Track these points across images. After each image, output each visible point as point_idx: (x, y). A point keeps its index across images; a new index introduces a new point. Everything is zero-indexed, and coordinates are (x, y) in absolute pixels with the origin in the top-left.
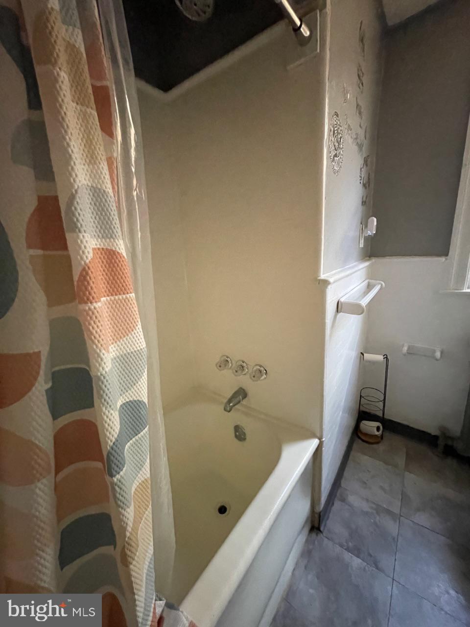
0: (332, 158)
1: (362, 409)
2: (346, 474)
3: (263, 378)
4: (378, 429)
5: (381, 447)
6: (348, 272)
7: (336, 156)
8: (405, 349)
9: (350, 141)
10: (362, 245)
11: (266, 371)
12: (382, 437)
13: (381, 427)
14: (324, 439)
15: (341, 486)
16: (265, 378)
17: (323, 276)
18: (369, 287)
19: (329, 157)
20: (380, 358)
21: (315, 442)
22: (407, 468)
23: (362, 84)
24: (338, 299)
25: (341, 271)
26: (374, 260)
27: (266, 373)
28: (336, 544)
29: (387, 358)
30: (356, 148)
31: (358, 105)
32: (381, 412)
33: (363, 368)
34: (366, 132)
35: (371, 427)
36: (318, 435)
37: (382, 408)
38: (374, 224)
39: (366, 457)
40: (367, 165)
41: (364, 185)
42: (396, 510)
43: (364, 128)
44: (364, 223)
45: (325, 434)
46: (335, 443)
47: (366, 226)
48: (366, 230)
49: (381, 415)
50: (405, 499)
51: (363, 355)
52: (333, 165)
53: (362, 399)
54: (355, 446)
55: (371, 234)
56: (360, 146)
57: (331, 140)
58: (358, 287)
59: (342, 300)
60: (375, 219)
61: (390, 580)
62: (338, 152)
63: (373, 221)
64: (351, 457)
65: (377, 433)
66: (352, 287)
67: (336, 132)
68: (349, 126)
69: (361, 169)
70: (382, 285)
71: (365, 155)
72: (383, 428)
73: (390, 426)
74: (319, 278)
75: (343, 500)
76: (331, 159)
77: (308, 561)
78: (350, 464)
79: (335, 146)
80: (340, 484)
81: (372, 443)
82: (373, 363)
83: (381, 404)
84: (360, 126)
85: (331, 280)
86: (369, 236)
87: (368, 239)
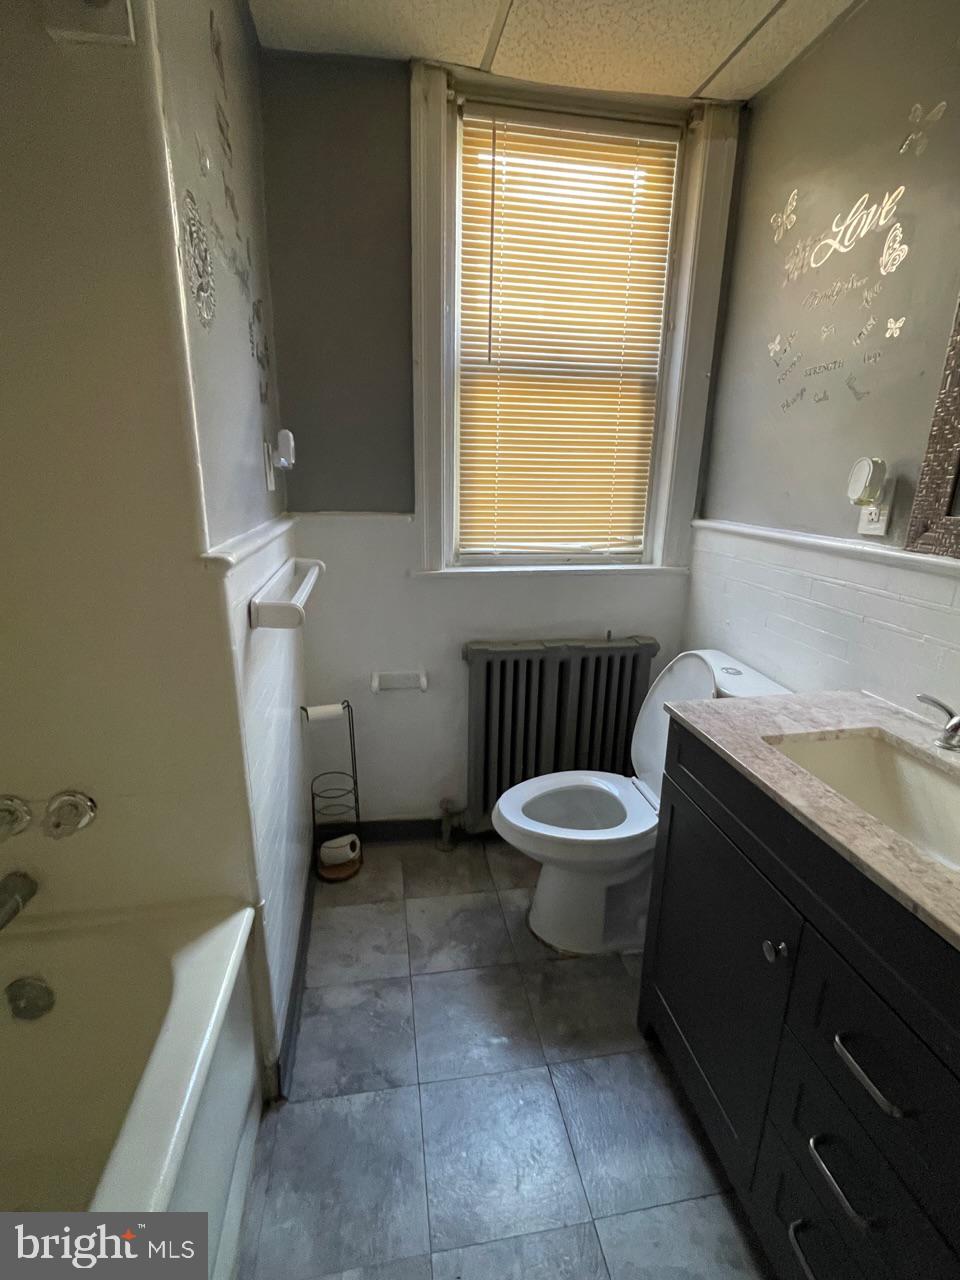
0: (195, 291)
1: (320, 819)
2: (311, 960)
3: (85, 821)
4: (353, 846)
5: (363, 878)
6: (260, 542)
7: (201, 288)
8: (375, 684)
9: (223, 262)
10: (272, 487)
11: (91, 800)
12: (361, 860)
13: (358, 842)
14: (263, 902)
15: (306, 988)
16: (92, 821)
17: (211, 551)
18: (299, 574)
19: (188, 290)
20: (336, 709)
21: (248, 914)
22: (408, 894)
23: (229, 146)
24: (248, 600)
25: (244, 541)
26: (298, 517)
27: (94, 806)
28: (319, 1099)
29: (348, 706)
30: (236, 279)
31: (227, 189)
32: (353, 812)
33: (310, 736)
34: (248, 250)
35: (340, 848)
36: (251, 899)
37: (353, 804)
38: (289, 444)
39: (340, 910)
40: (259, 321)
41: (260, 360)
42: (403, 972)
43: (244, 239)
44: (272, 441)
45: (263, 891)
46: (284, 903)
47: (276, 447)
48: (275, 454)
49: (353, 819)
50: (413, 945)
51: (306, 711)
52: (200, 308)
53: (317, 799)
54: (317, 899)
55: (286, 464)
56: (242, 276)
57: (189, 252)
58: (280, 574)
59: (257, 600)
60: (291, 435)
61: (414, 1088)
62: (204, 281)
63: (288, 436)
64: (315, 923)
65: (352, 855)
66: (268, 575)
67: (195, 235)
68: (217, 228)
69: (250, 327)
70: (321, 568)
71: (253, 299)
72: (360, 840)
73: (373, 833)
74: (204, 555)
75: (315, 1011)
76: (193, 293)
77: (271, 1175)
78: (316, 937)
79: (197, 266)
80: (304, 982)
81: (346, 879)
82: (328, 722)
83: (351, 797)
84: (238, 235)
85: (232, 559)
86: (283, 467)
87: (282, 475)
